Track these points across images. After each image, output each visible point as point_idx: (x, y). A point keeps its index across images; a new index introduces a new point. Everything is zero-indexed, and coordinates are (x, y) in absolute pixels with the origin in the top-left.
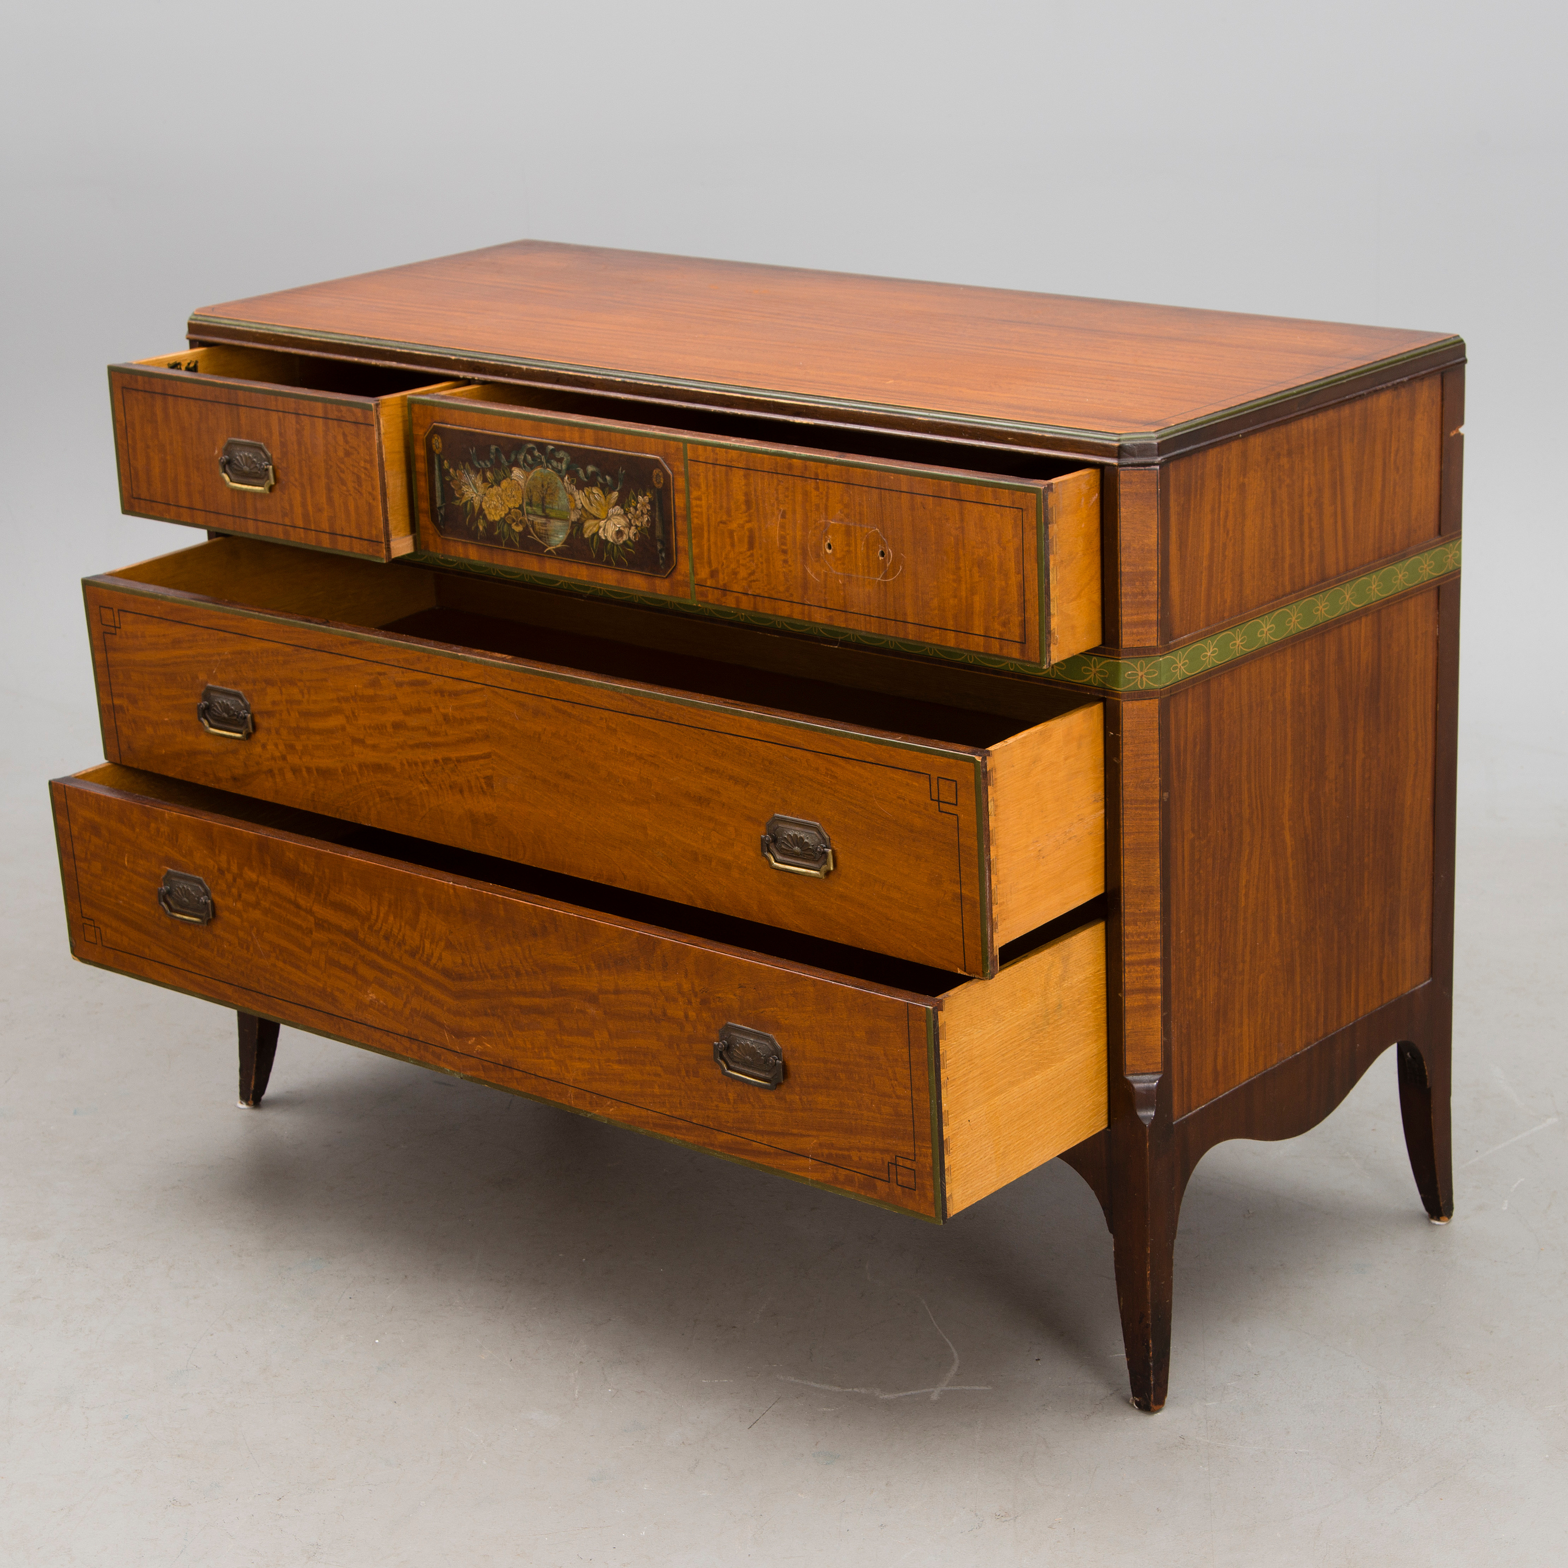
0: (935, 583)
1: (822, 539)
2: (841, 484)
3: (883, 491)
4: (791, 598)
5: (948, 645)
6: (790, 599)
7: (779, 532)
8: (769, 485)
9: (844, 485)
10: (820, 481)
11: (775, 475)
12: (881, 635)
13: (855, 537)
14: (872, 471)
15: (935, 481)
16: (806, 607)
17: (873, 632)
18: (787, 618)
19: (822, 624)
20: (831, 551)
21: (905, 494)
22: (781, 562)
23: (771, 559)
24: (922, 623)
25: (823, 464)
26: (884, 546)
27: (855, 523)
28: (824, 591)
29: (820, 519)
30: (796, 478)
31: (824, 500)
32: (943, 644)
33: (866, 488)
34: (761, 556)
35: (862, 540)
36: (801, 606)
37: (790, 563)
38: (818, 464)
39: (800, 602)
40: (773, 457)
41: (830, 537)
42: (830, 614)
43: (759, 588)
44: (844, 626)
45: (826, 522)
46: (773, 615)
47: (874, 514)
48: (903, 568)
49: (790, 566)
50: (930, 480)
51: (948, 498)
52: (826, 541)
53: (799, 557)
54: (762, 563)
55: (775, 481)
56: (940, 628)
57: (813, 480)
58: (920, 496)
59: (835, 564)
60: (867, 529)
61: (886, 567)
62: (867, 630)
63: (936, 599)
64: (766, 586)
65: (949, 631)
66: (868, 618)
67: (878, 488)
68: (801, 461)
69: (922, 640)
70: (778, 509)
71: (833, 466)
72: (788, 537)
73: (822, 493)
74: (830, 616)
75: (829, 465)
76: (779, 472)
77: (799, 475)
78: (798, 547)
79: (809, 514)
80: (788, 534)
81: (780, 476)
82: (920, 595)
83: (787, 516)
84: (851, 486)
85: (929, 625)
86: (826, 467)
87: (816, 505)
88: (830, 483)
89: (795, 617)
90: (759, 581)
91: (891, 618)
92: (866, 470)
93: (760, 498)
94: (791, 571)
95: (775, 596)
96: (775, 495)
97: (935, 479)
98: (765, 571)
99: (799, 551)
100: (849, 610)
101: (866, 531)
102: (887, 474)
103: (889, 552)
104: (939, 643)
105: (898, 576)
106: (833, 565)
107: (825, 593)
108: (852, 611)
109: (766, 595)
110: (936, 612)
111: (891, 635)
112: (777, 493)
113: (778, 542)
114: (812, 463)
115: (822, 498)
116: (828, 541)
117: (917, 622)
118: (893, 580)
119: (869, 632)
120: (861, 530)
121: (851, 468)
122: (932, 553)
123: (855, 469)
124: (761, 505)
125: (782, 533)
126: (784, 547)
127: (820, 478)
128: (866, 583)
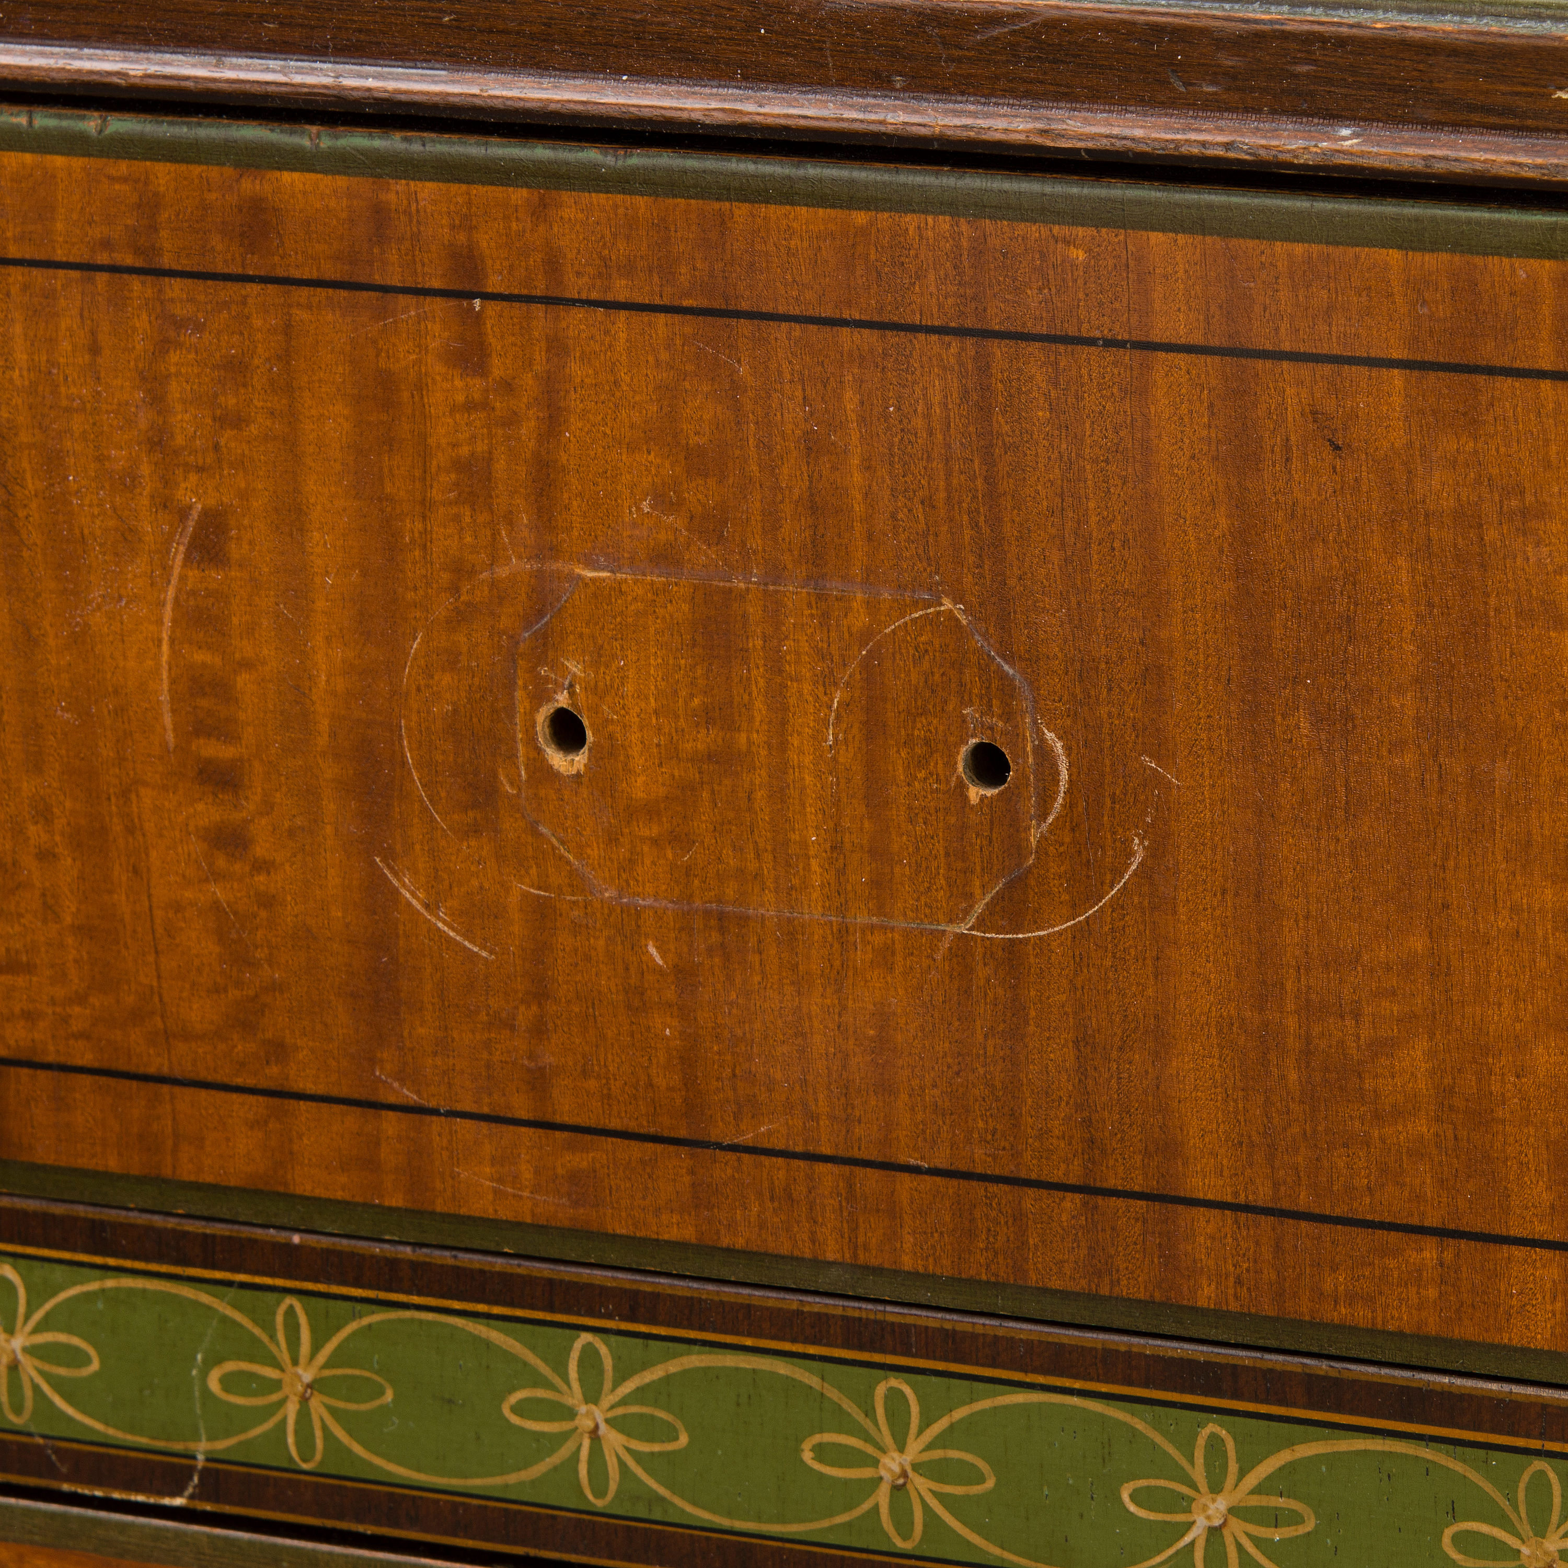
0: (1418, 943)
1: (510, 686)
2: (662, 318)
3: (998, 350)
4: (274, 1070)
5: (1514, 1336)
6: (271, 1075)
7: (174, 653)
8: (95, 349)
9: (688, 326)
10: (493, 308)
11: (136, 284)
12: (973, 1282)
13: (776, 665)
14: (911, 221)
15: (1429, 260)
16: (391, 1124)
17: (907, 1263)
18: (243, 1192)
19: (518, 1225)
20: (580, 760)
21: (1181, 359)
22: (196, 847)
23: (117, 827)
24: (1304, 1200)
25: (519, 195)
26: (1008, 715)
27: (775, 573)
28: (525, 1016)
29: (494, 561)
30: (303, 293)
31: (528, 430)
32: (1468, 1331)
33: (870, 337)
34: (43, 813)
35: (827, 681)
36: (351, 1119)
37: (261, 849)
38: (478, 191)
39: (344, 1091)
40: (123, 167)
41: (574, 667)
42: (580, 1160)
43: (30, 1017)
44: (688, 1234)
45: (539, 575)
46: (141, 1180)
47: (929, 503)
48: (1155, 853)
49: (263, 866)
50: (1394, 256)
51: (1542, 374)
52: (540, 696)
53: (330, 806)
54: (46, 856)
55: (142, 322)
56: (1442, 1233)
57: (438, 305)
58: (1305, 370)
59: (612, 839)
60: (872, 606)
61: (1017, 849)
62: (862, 1258)
63: (1420, 1047)
64: (81, 999)
65: (1518, 1252)
66: (870, 1180)
67: (962, 332)
68: (342, 182)
69: (1303, 1308)
70: (163, 503)
71: (599, 199)
72: (243, 680)
73: (507, 387)
74: (574, 1177)
75: (567, 197)
76: (167, 261)
77: (330, 271)
78: (323, 741)
79: (411, 527)
80: (247, 665)
81: (175, 288)
82: (1292, 1023)
83: (235, 551)
84: (745, 327)
85: (1363, 1208)
86: (540, 211)
87: (459, 466)
88: (578, 314)
89: (305, 1187)
90: (29, 969)
91: (1058, 1175)
92: (860, 218)
93: (24, 437)
94: (268, 901)
95: (157, 1064)
96: (144, 419)
97: (1434, 247)
98: (70, 909)
99: (329, 770)
100: (722, 1132)
101: (859, 619)
102: (1034, 231)
103: (1043, 752)
104: (1432, 1327)
105: (1115, 904)
106: (594, 852)
107: (539, 1031)
108: (747, 1138)
109: (87, 1058)
110: (1422, 1127)
111: (1055, 1283)
112: (157, 399)
113: (168, 720)
114: (427, 190)
115: (512, 420)
116: (562, 700)
117: (1262, 1194)
118: (1078, 933)
119: (878, 1271)
120: (825, 616)
121: (741, 211)
122: (1398, 746)
123: (774, 211)
124: (32, 484)
125: (200, 657)
126: (212, 749)
127: (494, 283)
128: (861, 957)
